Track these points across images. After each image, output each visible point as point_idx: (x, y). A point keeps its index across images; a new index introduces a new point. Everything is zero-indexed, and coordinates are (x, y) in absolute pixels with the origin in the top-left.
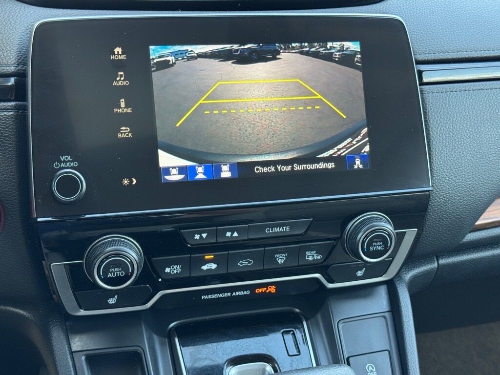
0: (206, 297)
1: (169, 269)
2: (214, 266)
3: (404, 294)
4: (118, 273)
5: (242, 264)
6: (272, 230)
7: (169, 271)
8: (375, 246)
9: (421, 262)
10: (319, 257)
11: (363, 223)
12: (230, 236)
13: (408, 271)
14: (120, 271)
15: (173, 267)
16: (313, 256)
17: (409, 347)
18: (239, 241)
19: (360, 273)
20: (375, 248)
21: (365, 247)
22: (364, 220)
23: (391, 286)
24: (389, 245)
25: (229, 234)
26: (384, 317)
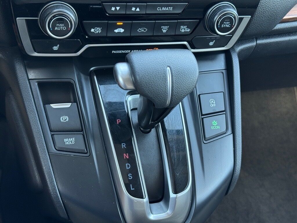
0: (115, 52)
1: (94, 30)
2: (122, 30)
3: (236, 59)
4: (62, 27)
5: (140, 30)
6: (161, 9)
7: (93, 31)
8: (225, 24)
9: (247, 41)
10: (188, 31)
11: (219, 9)
12: (134, 10)
13: (238, 46)
14: (63, 26)
15: (96, 29)
16: (185, 29)
17: (236, 90)
18: (140, 14)
19: (211, 44)
20: (225, 26)
21: (219, 25)
22: (220, 7)
23: (228, 54)
24: (233, 25)
25: (133, 9)
26: (222, 73)
